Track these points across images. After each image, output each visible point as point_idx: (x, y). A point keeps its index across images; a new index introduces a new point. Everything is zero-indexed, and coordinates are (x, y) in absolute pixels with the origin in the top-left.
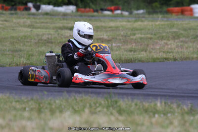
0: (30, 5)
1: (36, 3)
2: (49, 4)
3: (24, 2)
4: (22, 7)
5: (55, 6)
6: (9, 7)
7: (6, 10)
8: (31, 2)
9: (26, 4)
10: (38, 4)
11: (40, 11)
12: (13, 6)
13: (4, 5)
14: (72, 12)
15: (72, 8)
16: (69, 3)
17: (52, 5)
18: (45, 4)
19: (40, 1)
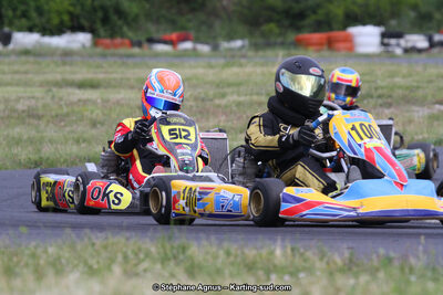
1: (2, 28)
2: (31, 30)
5: (44, 35)
10: (7, 29)
11: (11, 46)
14: (84, 46)
15: (83, 39)
16: (76, 28)
17: (38, 32)
18: (20, 30)
19: (11, 24)
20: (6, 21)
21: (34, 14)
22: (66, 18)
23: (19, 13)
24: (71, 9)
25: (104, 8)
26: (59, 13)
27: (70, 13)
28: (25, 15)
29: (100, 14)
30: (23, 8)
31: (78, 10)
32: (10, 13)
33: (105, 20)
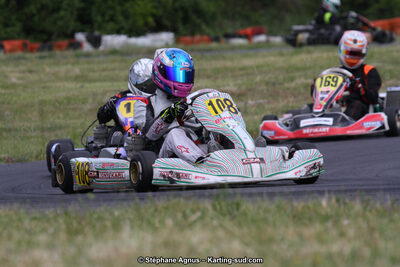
0: (80, 37)
1: (92, 32)
2: (118, 32)
3: (69, 32)
4: (65, 42)
5: (130, 36)
6: (37, 45)
7: (32, 50)
8: (82, 31)
9: (72, 36)
10: (97, 33)
11: (101, 48)
12: (45, 41)
13: (28, 42)
14: (167, 44)
15: (166, 38)
16: (159, 28)
17: (125, 34)
18: (110, 33)
19: (100, 28)
20: (96, 25)
21: (120, 18)
22: (151, 20)
23: (107, 18)
24: (154, 11)
25: (183, 9)
26: (144, 16)
27: (154, 16)
28: (112, 19)
29: (181, 14)
30: (110, 12)
31: (160, 12)
32: (99, 18)
33: (186, 20)
